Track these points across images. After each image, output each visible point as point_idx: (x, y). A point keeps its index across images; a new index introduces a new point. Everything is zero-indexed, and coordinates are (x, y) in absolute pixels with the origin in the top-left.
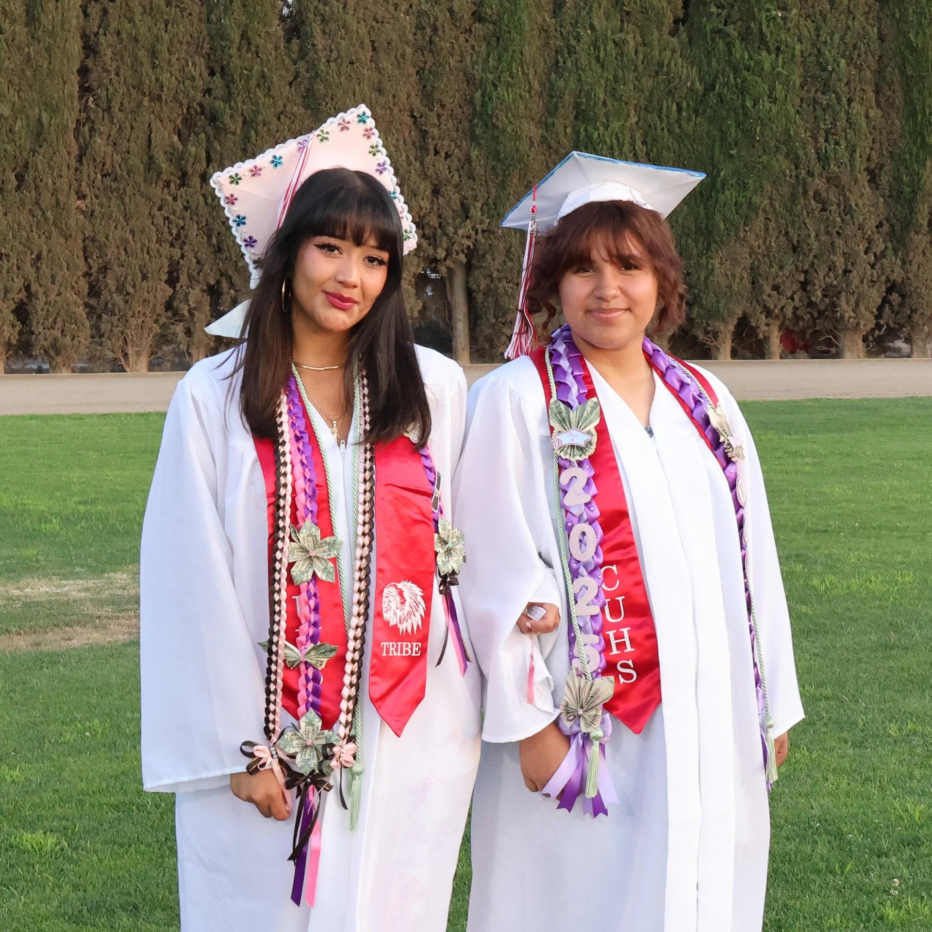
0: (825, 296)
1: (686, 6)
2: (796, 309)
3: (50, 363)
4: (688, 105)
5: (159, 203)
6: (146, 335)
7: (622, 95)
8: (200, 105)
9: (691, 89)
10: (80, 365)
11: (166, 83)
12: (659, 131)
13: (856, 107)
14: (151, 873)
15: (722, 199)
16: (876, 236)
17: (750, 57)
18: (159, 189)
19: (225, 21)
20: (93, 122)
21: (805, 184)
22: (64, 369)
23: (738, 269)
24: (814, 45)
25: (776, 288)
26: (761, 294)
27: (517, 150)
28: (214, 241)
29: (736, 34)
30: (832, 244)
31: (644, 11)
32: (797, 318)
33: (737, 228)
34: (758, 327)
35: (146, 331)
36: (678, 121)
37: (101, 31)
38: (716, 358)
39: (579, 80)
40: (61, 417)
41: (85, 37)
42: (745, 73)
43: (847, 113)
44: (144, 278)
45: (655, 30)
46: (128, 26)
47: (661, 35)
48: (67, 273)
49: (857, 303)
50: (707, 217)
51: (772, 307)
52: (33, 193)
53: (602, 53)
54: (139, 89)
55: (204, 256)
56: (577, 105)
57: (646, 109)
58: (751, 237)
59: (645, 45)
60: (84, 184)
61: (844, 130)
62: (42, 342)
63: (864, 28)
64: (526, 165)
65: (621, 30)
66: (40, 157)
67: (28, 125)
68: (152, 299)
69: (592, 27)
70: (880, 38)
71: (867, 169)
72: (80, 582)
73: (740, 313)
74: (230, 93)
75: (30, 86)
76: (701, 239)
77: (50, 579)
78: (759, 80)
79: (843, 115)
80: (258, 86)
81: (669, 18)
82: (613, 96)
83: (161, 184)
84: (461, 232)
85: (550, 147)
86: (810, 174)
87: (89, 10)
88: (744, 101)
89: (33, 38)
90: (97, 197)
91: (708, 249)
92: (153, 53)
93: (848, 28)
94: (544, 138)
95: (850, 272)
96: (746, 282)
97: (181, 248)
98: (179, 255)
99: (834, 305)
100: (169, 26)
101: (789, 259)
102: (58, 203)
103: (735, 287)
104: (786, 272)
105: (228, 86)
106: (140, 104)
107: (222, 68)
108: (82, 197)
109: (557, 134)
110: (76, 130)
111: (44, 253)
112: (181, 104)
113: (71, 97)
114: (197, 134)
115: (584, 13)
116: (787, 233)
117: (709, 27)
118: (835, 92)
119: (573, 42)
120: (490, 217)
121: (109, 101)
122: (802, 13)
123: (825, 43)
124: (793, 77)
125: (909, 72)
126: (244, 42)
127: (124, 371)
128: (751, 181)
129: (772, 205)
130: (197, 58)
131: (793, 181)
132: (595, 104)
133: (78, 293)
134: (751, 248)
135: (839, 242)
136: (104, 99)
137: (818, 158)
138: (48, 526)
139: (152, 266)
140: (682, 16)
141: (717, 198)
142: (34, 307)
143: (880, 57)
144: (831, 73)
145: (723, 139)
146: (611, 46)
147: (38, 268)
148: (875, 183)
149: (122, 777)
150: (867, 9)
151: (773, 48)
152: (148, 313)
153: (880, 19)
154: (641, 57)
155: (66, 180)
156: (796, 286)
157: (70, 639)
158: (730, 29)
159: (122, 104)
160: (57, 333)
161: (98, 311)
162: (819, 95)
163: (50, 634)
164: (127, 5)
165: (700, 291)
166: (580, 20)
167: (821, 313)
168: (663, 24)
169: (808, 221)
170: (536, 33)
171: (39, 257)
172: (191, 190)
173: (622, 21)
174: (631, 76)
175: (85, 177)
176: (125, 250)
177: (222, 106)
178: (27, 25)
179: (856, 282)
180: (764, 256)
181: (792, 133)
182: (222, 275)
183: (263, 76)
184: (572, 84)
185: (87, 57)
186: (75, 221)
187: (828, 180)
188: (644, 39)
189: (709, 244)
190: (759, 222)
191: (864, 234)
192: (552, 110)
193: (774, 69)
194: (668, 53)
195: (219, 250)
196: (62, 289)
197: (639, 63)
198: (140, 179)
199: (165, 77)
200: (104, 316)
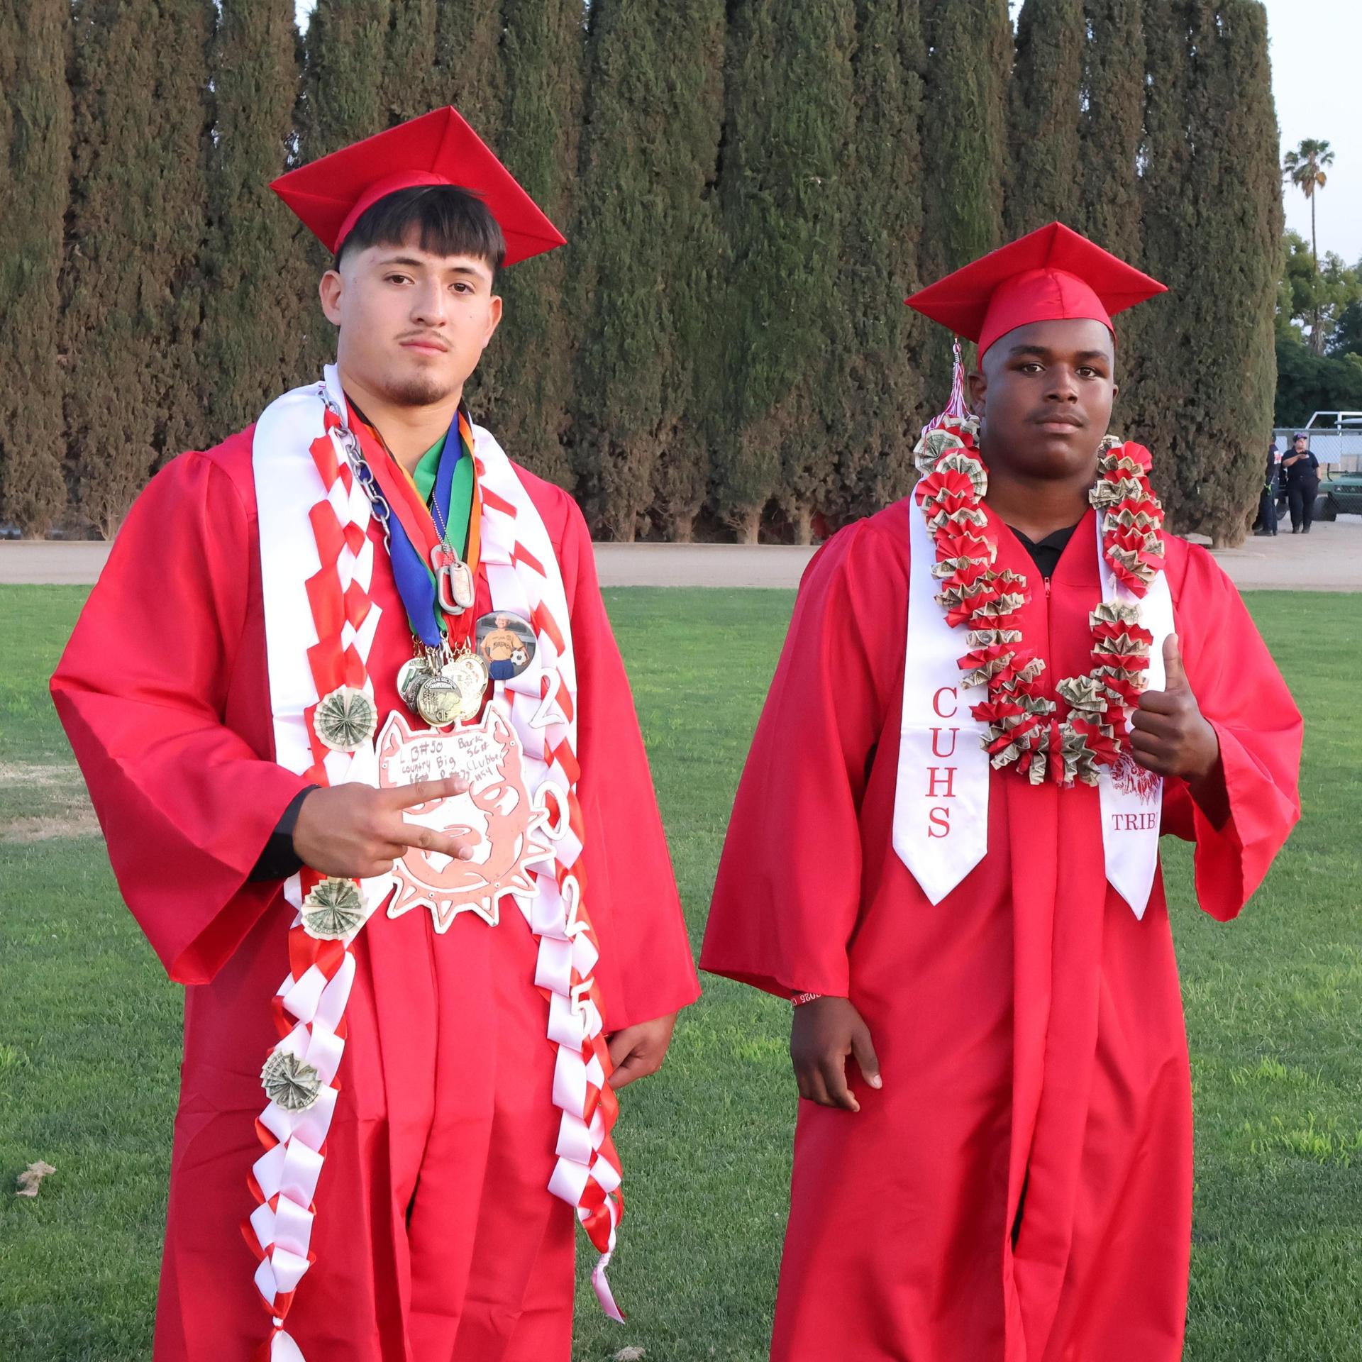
0: (859, 479)
1: (719, 168)
2: (828, 492)
3: (22, 528)
4: (719, 273)
5: (146, 359)
6: (127, 502)
7: (648, 261)
8: (196, 257)
9: (723, 256)
10: (55, 532)
11: (159, 232)
12: (687, 299)
13: (897, 279)
14: (121, 1093)
15: (753, 372)
16: (916, 418)
17: (786, 225)
18: (147, 346)
19: (227, 169)
20: (78, 272)
21: (841, 360)
22: (36, 536)
23: (768, 448)
24: (854, 214)
25: (807, 469)
26: (792, 476)
27: (535, 315)
28: (206, 402)
29: (771, 200)
30: (869, 425)
31: (675, 172)
32: (829, 501)
33: (768, 405)
34: (787, 510)
35: (128, 497)
36: (708, 289)
37: (91, 174)
38: (743, 542)
39: (604, 242)
40: (31, 587)
41: (73, 180)
42: (780, 241)
43: (888, 286)
44: (128, 439)
45: (685, 192)
46: (120, 170)
47: (692, 197)
48: (45, 432)
49: (894, 488)
50: (736, 392)
51: (803, 490)
52: (11, 346)
53: (629, 215)
54: (130, 238)
55: (193, 418)
56: (600, 269)
57: (674, 276)
58: (782, 415)
59: (674, 208)
60: (66, 337)
61: (884, 305)
62: (14, 505)
63: (907, 198)
64: (544, 332)
65: (649, 192)
66: (20, 307)
67: (7, 272)
68: (135, 461)
69: (619, 188)
70: (925, 209)
71: (907, 347)
72: (50, 768)
73: (768, 494)
74: (228, 245)
75: (11, 231)
76: (729, 416)
77: (17, 764)
78: (795, 249)
79: (883, 288)
80: (259, 238)
81: (701, 180)
82: (640, 261)
83: (150, 339)
84: (472, 400)
85: (570, 313)
86: (847, 349)
87: (79, 153)
88: (778, 270)
89: (16, 179)
90: (80, 352)
91: (737, 425)
92: (147, 200)
93: (891, 197)
94: (563, 303)
95: (887, 454)
96: (777, 462)
97: (169, 409)
98: (167, 416)
99: (869, 490)
100: (165, 172)
101: (823, 440)
102: (37, 357)
103: (764, 467)
104: (819, 453)
105: (226, 237)
106: (130, 254)
107: (221, 219)
108: (63, 351)
109: (579, 300)
110: (60, 279)
111: (20, 411)
112: (175, 255)
113: (56, 244)
114: (191, 288)
115: (610, 172)
116: (821, 412)
117: (743, 191)
118: (875, 264)
119: (598, 202)
120: (505, 385)
121: (97, 250)
122: (843, 179)
123: (866, 212)
124: (830, 247)
125: (954, 245)
126: (245, 190)
127: (102, 539)
128: (783, 356)
129: (805, 380)
130: (193, 207)
131: (828, 356)
132: (620, 268)
133: (55, 454)
134: (782, 426)
135: (876, 423)
136: (91, 248)
137: (856, 334)
138: (16, 706)
139: (138, 427)
140: (714, 178)
141: (748, 373)
142: (7, 468)
143: (924, 230)
144: (871, 244)
145: (755, 310)
146: (638, 208)
147: (12, 427)
148: (915, 361)
149: (92, 985)
150: (911, 178)
151: (810, 216)
152: (130, 476)
153: (924, 190)
154: (670, 220)
155: (47, 332)
156: (829, 468)
157: (36, 831)
158: (766, 194)
159: (110, 252)
160: (30, 496)
161: (76, 474)
162: (858, 267)
163: (16, 824)
164: (120, 148)
165: (726, 469)
166: (606, 180)
167: (854, 497)
168: (694, 186)
169: (843, 400)
170: (558, 191)
171: (14, 414)
172: (183, 347)
173: (651, 182)
174: (660, 241)
175: (68, 330)
176: (108, 409)
177: (221, 258)
178: (10, 166)
179: (894, 465)
180: (795, 435)
181: (829, 305)
182: (212, 438)
183: (264, 228)
184: (596, 246)
185: (75, 202)
186: (55, 376)
187: (866, 359)
188: (673, 202)
189: (737, 422)
190: (792, 399)
191: (903, 415)
192: (573, 272)
193: (811, 237)
194: (699, 217)
195: (211, 412)
196: (39, 450)
197: (668, 227)
198: (127, 334)
199: (158, 226)
200: (83, 480)
